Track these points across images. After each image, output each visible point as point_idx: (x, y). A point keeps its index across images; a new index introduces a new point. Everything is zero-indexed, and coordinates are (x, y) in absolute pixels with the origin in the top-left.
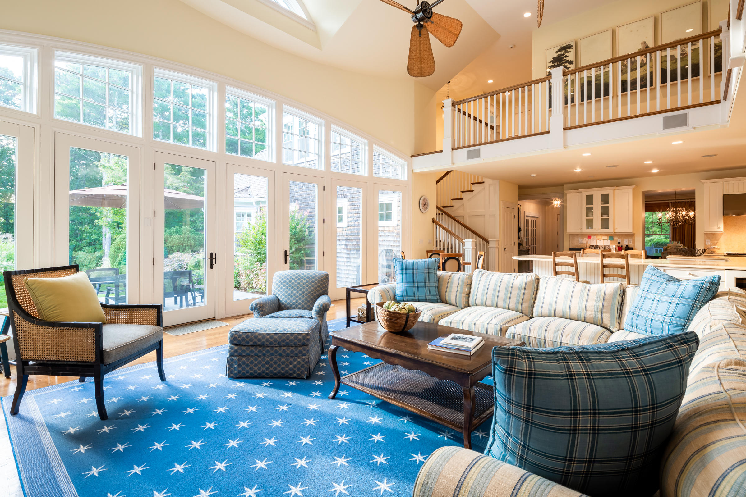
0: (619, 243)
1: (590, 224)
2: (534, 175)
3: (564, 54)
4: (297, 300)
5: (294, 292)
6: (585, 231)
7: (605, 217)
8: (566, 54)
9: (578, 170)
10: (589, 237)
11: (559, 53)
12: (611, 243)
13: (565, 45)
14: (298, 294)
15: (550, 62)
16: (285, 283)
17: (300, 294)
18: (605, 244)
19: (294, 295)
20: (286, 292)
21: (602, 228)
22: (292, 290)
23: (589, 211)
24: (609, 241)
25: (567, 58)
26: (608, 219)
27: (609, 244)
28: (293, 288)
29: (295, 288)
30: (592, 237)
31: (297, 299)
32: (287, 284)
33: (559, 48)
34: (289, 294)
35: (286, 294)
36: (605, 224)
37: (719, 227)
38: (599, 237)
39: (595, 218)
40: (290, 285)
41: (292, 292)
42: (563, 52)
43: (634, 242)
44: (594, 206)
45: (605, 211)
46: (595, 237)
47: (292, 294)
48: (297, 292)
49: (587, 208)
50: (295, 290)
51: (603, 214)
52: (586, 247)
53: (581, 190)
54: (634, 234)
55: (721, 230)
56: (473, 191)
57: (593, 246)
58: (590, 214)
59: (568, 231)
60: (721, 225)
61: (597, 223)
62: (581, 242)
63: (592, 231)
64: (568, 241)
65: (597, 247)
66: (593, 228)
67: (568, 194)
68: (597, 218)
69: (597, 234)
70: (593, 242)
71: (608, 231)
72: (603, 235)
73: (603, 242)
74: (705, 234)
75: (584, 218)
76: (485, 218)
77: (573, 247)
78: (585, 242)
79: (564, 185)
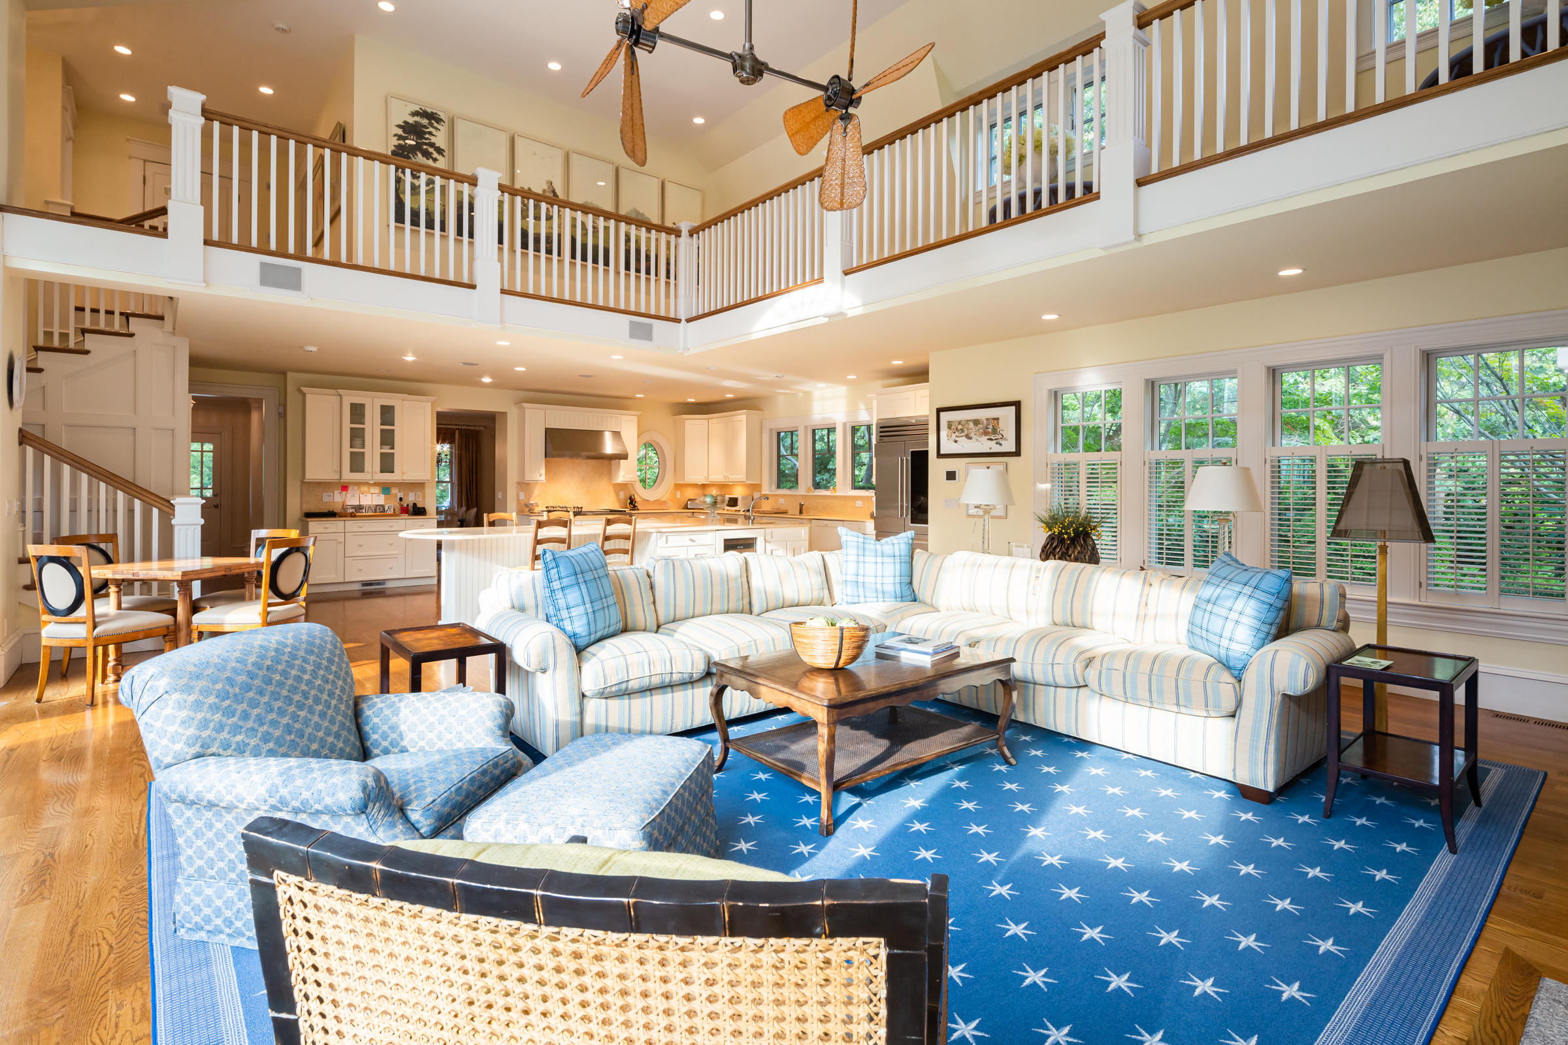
0: (401, 499)
1: (357, 463)
2: (314, 349)
3: (425, 127)
4: (322, 739)
5: (302, 714)
6: (348, 476)
7: (387, 450)
8: (431, 129)
9: (410, 358)
10: (345, 488)
11: (417, 119)
12: (386, 500)
13: (429, 111)
14: (316, 718)
15: (399, 126)
16: (251, 694)
17: (323, 715)
18: (376, 503)
19: (306, 722)
20: (274, 723)
21: (383, 471)
22: (292, 709)
23: (357, 436)
24: (382, 496)
25: (433, 139)
26: (392, 454)
27: (382, 503)
28: (289, 700)
29: (297, 697)
30: (350, 488)
31: (321, 734)
32: (261, 693)
33: (417, 108)
34: (288, 729)
35: (277, 733)
36: (387, 464)
37: (538, 473)
38: (364, 489)
39: (367, 450)
40: (275, 696)
41: (295, 717)
42: (425, 121)
43: (424, 498)
44: (367, 426)
45: (387, 438)
46: (356, 488)
47: (297, 726)
48: (311, 711)
49: (352, 429)
50: (300, 707)
51: (383, 443)
52: (338, 509)
53: (341, 391)
54: (424, 483)
55: (543, 478)
56: (87, 352)
57: (353, 507)
58: (358, 442)
59: (310, 475)
60: (543, 471)
61: (372, 461)
62: (326, 498)
63: (357, 476)
64: (301, 498)
65: (359, 508)
66: (363, 471)
67: (308, 397)
68: (373, 451)
69: (366, 484)
70: (352, 499)
71: (387, 477)
72: (376, 484)
73: (371, 498)
74: (518, 483)
75: (347, 450)
76: (135, 435)
77: (308, 511)
78: (337, 499)
79: (289, 374)
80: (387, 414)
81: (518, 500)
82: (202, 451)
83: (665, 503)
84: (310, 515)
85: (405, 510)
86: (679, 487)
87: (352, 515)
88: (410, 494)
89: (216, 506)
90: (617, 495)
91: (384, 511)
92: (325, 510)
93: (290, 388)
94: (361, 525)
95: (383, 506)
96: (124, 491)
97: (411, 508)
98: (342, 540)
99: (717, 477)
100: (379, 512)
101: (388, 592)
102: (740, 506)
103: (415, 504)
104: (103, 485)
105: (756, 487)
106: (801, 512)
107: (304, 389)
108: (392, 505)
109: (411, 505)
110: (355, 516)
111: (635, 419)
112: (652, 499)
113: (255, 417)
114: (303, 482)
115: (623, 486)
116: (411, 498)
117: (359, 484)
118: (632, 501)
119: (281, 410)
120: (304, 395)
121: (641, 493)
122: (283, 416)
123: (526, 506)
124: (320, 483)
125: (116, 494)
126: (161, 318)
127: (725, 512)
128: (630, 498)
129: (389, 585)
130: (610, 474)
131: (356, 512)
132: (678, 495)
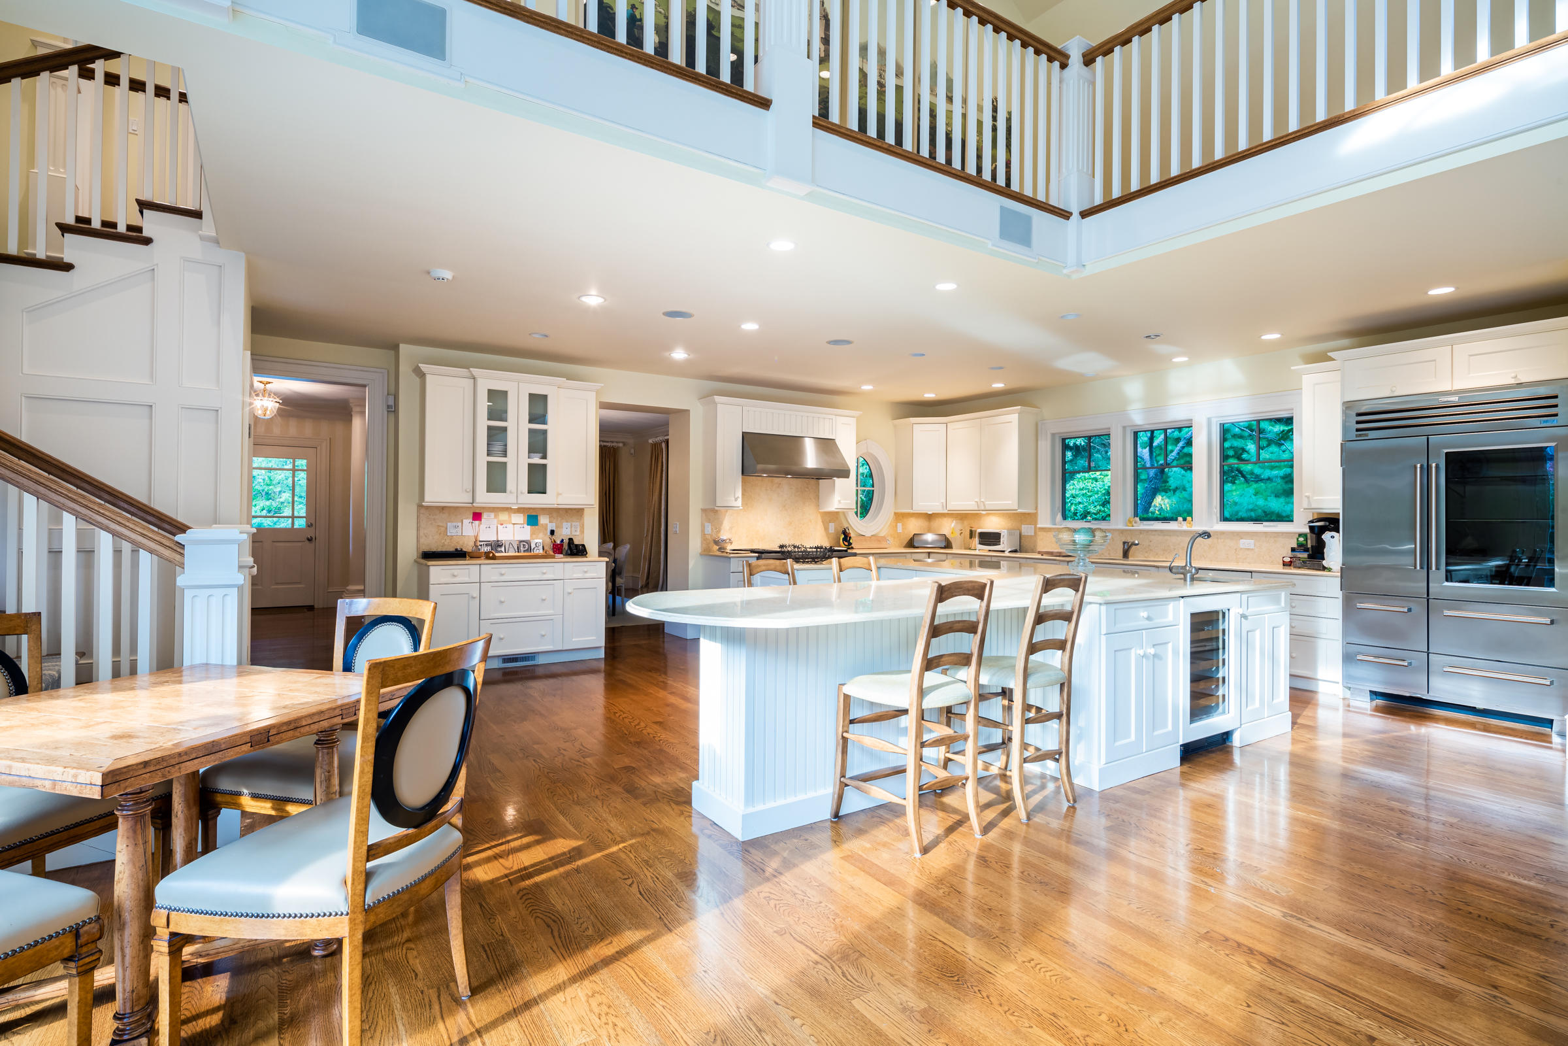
0: (552, 532)
1: (496, 479)
2: (447, 275)
6: (484, 498)
7: (537, 460)
10: (478, 516)
12: (532, 534)
18: (519, 537)
21: (530, 491)
23: (496, 436)
24: (528, 528)
26: (545, 466)
27: (527, 537)
30: (485, 516)
36: (537, 480)
38: (503, 516)
39: (510, 460)
43: (582, 532)
44: (511, 424)
45: (538, 443)
46: (492, 515)
49: (490, 428)
51: (532, 450)
52: (468, 547)
53: (475, 371)
54: (582, 510)
55: (739, 503)
56: (68, 267)
57: (488, 544)
58: (497, 447)
59: (431, 497)
60: (739, 493)
61: (517, 477)
62: (452, 531)
63: (497, 498)
64: (418, 530)
65: (497, 545)
66: (504, 491)
67: (429, 378)
68: (518, 460)
69: (508, 510)
70: (487, 531)
71: (537, 500)
72: (520, 510)
73: (513, 531)
74: (704, 510)
75: (483, 459)
76: (151, 418)
77: (426, 549)
78: (467, 533)
79: (403, 347)
80: (538, 407)
81: (703, 534)
82: (294, 470)
83: (884, 539)
84: (429, 556)
85: (558, 549)
86: (900, 517)
87: (488, 556)
88: (565, 524)
89: (310, 540)
90: (826, 529)
91: (530, 549)
92: (450, 548)
93: (405, 368)
94: (503, 571)
95: (528, 543)
96: (78, 515)
97: (566, 547)
98: (476, 594)
99: (964, 502)
100: (525, 552)
101: (540, 671)
102: (1005, 545)
103: (571, 540)
104: (29, 500)
105: (1031, 518)
106: (1126, 554)
107: (424, 367)
108: (540, 541)
109: (566, 541)
110: (494, 558)
111: (853, 421)
112: (868, 534)
113: (357, 424)
114: (420, 506)
115: (833, 516)
116: (565, 532)
117: (496, 510)
118: (847, 537)
119: (391, 402)
120: (422, 375)
121: (858, 526)
122: (393, 409)
123: (716, 542)
124: (443, 509)
125: (59, 520)
126: (197, 215)
127: (977, 552)
128: (844, 532)
129: (541, 660)
130: (817, 498)
131: (492, 552)
132: (900, 530)
